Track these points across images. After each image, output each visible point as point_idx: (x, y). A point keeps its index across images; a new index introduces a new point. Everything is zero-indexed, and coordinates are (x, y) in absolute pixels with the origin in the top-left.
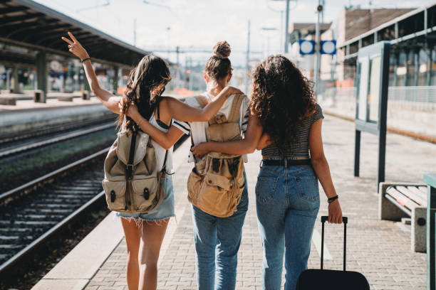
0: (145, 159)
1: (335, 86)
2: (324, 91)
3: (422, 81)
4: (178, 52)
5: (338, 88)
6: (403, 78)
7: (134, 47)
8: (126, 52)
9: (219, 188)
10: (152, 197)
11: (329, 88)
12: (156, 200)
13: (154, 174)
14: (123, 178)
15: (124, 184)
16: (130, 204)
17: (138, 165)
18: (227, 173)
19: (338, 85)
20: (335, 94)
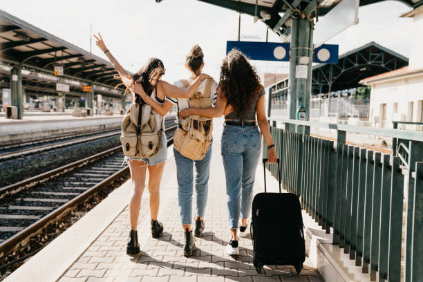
0: (149, 122)
9: (198, 140)
10: (154, 148)
12: (157, 149)
13: (156, 132)
14: (135, 135)
15: (135, 139)
16: (138, 152)
17: (144, 126)
18: (203, 131)
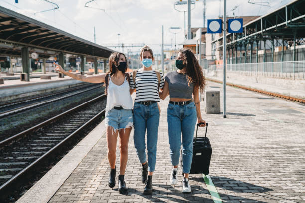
1: (215, 64)
2: (209, 67)
3: (277, 58)
4: (123, 47)
5: (217, 64)
6: (262, 56)
7: (95, 44)
11: (211, 65)
19: (217, 63)
20: (215, 68)
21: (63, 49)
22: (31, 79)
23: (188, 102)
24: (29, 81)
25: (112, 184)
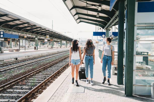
8: (65, 37)
21: (53, 37)
22: (38, 49)
23: (92, 55)
24: (37, 50)
25: (73, 83)
